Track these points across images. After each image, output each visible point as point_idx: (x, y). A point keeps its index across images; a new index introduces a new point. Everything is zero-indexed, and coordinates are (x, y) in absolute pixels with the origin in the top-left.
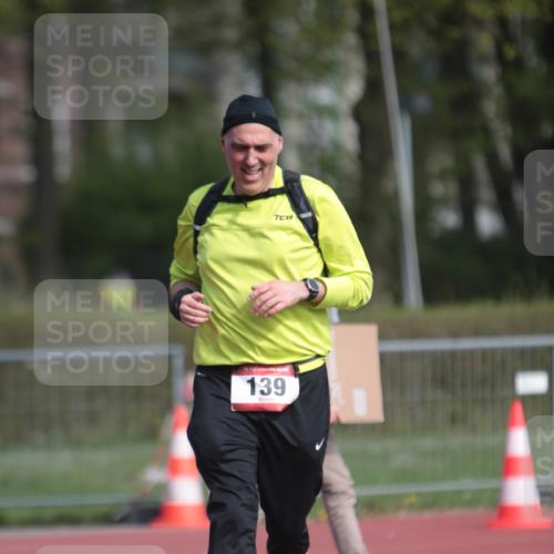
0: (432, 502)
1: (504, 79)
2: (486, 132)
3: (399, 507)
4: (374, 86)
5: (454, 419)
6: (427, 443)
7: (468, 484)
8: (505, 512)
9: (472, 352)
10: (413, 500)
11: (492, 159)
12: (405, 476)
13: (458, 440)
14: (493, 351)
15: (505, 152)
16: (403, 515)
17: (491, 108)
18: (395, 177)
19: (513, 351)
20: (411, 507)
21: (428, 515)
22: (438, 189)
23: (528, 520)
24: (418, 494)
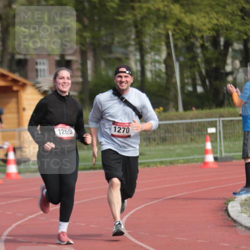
0: (187, 161)
1: (202, 52)
2: (199, 66)
3: (178, 163)
4: (169, 55)
5: (192, 140)
6: (185, 146)
7: (196, 156)
8: (205, 163)
9: (196, 123)
10: (182, 161)
11: (200, 73)
12: (180, 155)
13: (193, 145)
14: (201, 122)
15: (203, 71)
16: (179, 165)
17: (199, 60)
18: (175, 78)
19: (206, 122)
20: (181, 163)
21: (185, 165)
22: (186, 81)
23: (211, 166)
24: (182, 159)
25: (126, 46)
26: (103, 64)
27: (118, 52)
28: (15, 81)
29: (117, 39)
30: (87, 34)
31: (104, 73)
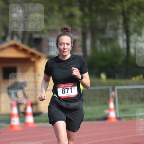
25: (116, 29)
26: (98, 43)
27: (110, 34)
28: (33, 54)
29: (109, 24)
30: (87, 20)
31: (99, 49)
